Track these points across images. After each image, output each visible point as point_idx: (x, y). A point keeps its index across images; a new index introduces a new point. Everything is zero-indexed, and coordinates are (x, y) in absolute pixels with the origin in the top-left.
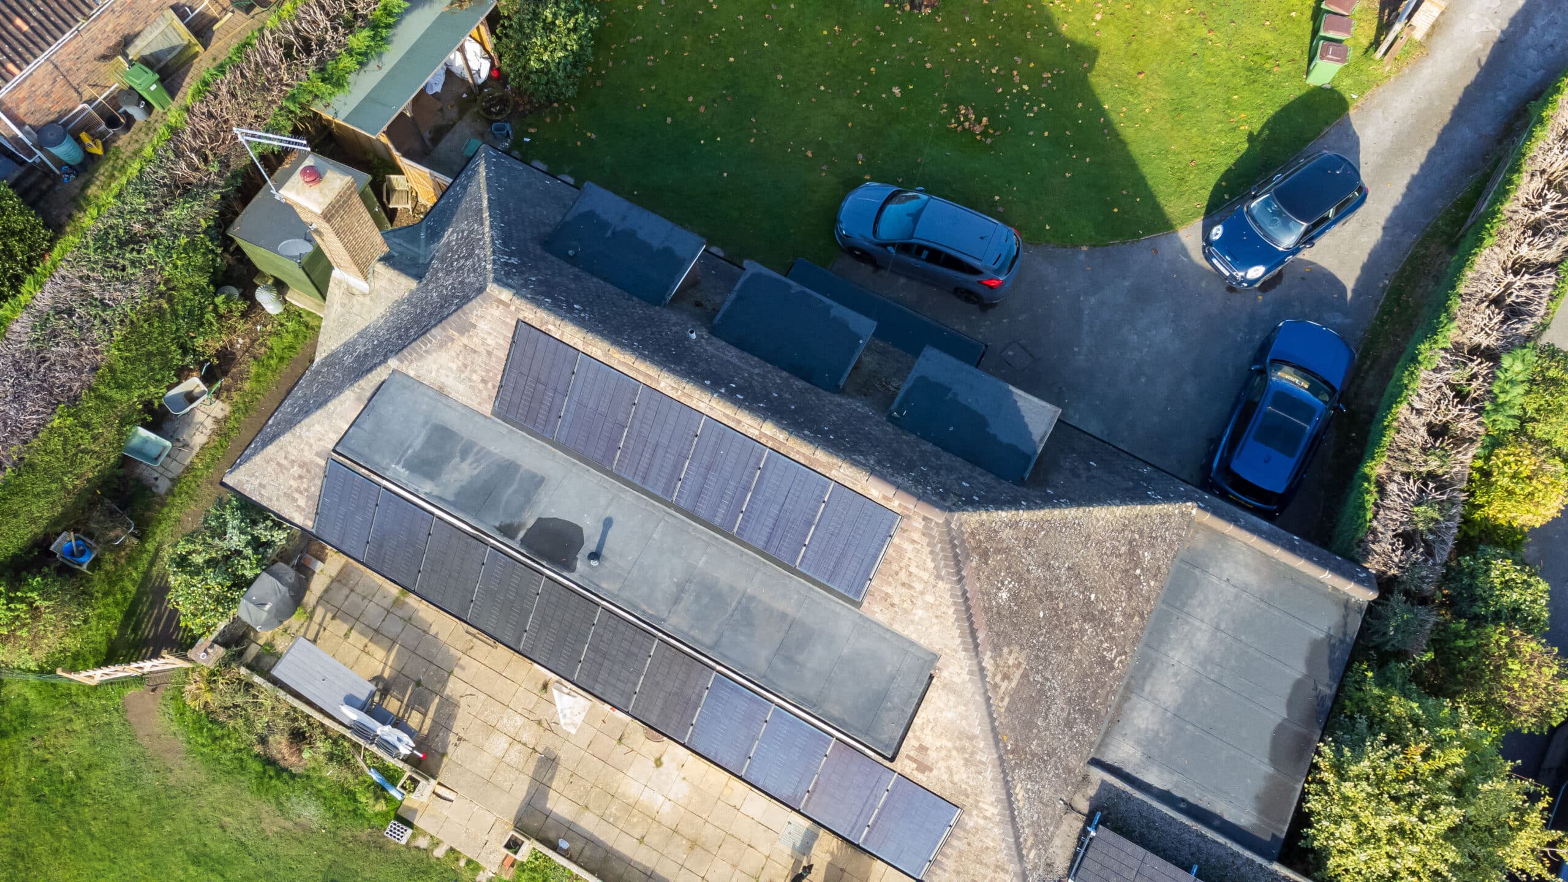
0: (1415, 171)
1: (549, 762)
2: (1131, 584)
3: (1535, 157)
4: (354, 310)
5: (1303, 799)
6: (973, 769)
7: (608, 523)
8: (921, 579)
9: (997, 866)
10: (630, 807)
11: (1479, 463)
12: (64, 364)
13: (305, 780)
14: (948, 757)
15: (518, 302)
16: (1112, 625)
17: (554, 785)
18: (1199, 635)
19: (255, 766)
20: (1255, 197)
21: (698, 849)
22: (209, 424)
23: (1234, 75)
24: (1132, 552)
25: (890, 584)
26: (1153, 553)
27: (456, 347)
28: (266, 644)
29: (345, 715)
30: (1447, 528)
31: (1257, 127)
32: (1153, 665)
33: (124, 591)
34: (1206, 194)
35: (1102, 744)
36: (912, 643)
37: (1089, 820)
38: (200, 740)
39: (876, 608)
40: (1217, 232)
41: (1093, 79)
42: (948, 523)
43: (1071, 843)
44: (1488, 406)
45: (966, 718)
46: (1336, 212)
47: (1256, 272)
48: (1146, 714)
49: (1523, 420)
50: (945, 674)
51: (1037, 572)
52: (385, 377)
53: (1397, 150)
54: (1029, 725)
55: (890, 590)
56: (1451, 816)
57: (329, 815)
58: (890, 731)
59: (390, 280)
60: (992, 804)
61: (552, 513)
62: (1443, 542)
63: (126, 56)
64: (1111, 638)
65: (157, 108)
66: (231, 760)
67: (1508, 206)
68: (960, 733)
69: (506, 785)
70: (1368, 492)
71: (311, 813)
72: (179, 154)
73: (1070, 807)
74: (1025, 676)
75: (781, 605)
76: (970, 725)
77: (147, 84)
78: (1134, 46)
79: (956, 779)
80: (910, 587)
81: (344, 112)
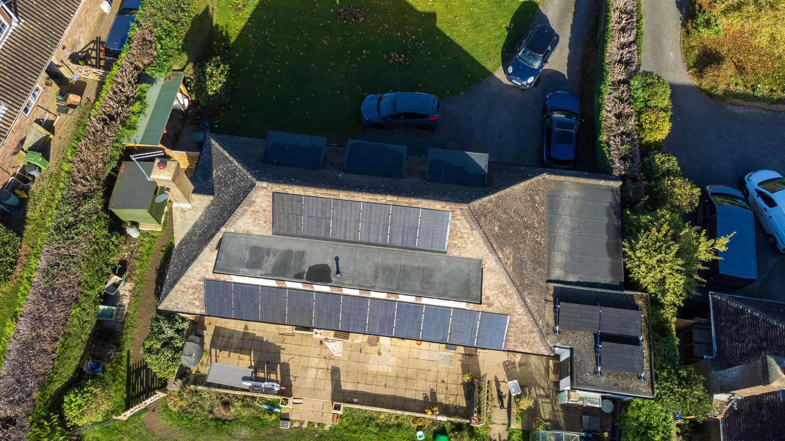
0: (571, 22)
1: (335, 372)
2: (536, 210)
3: (612, 5)
4: (187, 218)
5: (625, 264)
6: (509, 298)
7: (337, 259)
8: (466, 233)
9: (530, 332)
10: (376, 375)
11: (637, 123)
12: (64, 287)
13: (236, 420)
14: (498, 297)
15: (271, 185)
16: (535, 228)
17: (342, 379)
18: (566, 221)
19: (213, 423)
20: (519, 51)
21: (409, 380)
22: (127, 293)
23: (492, 7)
24: (532, 198)
25: (455, 240)
26: (539, 197)
27: (249, 213)
28: (196, 372)
29: (246, 386)
30: (636, 150)
31: (508, 24)
32: (555, 238)
33: (122, 377)
34: (500, 56)
35: (548, 274)
36: (471, 259)
37: (555, 302)
38: (184, 423)
39: (453, 251)
40: (510, 69)
41: (438, 25)
42: (469, 208)
43: (552, 313)
44: (632, 101)
45: (500, 279)
46: (551, 47)
47: (531, 80)
48: (559, 257)
49: (646, 101)
50: (487, 265)
51: (504, 216)
52: (221, 236)
53: (562, 16)
54: (522, 274)
55: (455, 242)
56: (675, 248)
57: (252, 430)
58: (476, 293)
59: (200, 199)
60: (520, 308)
61: (313, 263)
62: (636, 156)
63: (23, 150)
64: (537, 233)
65: (43, 168)
66: (201, 425)
67: (610, 25)
68: (500, 286)
69: (322, 387)
70: (604, 147)
71: (244, 432)
72: (76, 182)
73: (546, 301)
74: (514, 256)
75: (416, 264)
76: (502, 281)
77: (37, 159)
78: (449, 7)
79: (503, 304)
80: (463, 238)
81: (139, 140)
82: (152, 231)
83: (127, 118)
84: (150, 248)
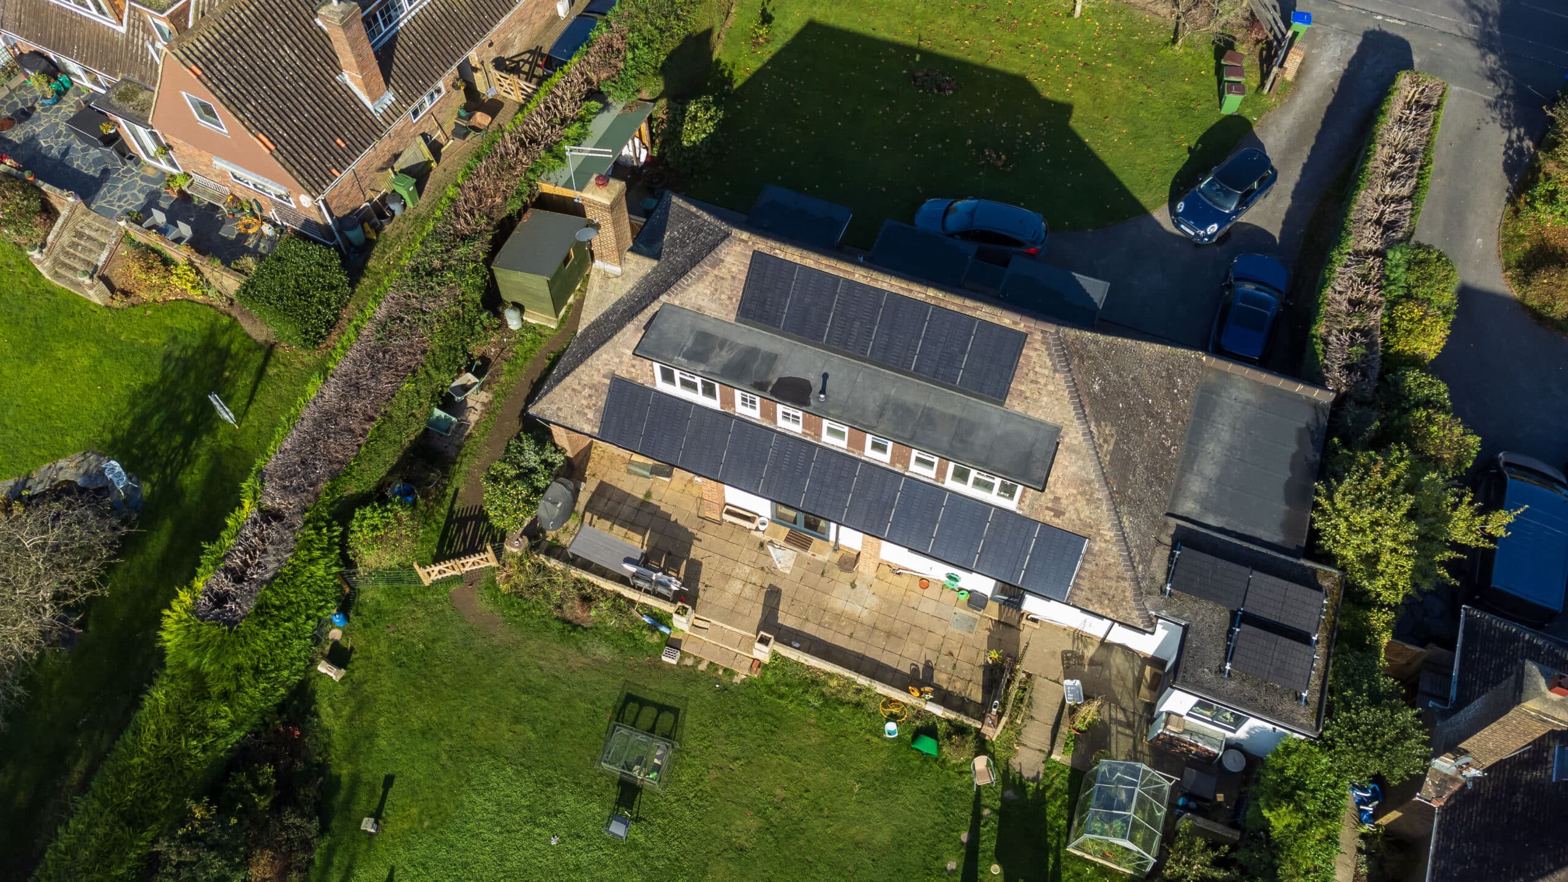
0: (1305, 160)
1: (773, 595)
2: (1174, 399)
3: (1382, 135)
4: (610, 289)
5: (1313, 521)
6: (1093, 506)
7: (825, 376)
8: (1043, 375)
9: (1119, 577)
10: (838, 616)
11: (1386, 320)
12: (401, 351)
13: (596, 630)
14: (1075, 501)
15: (754, 238)
16: (1166, 423)
17: (781, 607)
18: (1223, 433)
19: (558, 625)
20: (1202, 182)
21: (892, 638)
22: (478, 406)
23: (1171, 113)
24: (1170, 377)
25: (1022, 383)
26: (1183, 381)
27: (710, 278)
28: (553, 539)
29: (628, 571)
30: (1374, 359)
31: (1193, 144)
32: (1196, 456)
33: (437, 523)
34: (1167, 188)
35: (1173, 504)
36: (1042, 423)
37: (1174, 547)
38: (513, 613)
39: (1015, 403)
40: (1181, 207)
41: (1072, 123)
42: (1057, 332)
43: (1165, 564)
44: (1385, 283)
45: (1084, 469)
46: (1259, 185)
47: (1213, 228)
49: (1409, 287)
50: (1067, 439)
51: (1114, 377)
52: (657, 309)
53: (1291, 148)
54: (1125, 478)
55: (1023, 388)
57: (618, 651)
58: (1039, 474)
59: (637, 263)
60: (1109, 529)
61: (787, 374)
62: (1373, 368)
63: (393, 169)
65: (410, 205)
66: (538, 623)
67: (1371, 164)
68: (1082, 481)
69: (746, 612)
70: (1316, 343)
71: (604, 652)
72: (458, 215)
73: (1159, 542)
74: (1116, 443)
75: (951, 411)
76: (1087, 473)
77: (406, 188)
78: (1098, 100)
79: (1082, 516)
80: (1037, 382)
81: (563, 181)
82: (541, 326)
83: (556, 143)
84: (531, 350)
